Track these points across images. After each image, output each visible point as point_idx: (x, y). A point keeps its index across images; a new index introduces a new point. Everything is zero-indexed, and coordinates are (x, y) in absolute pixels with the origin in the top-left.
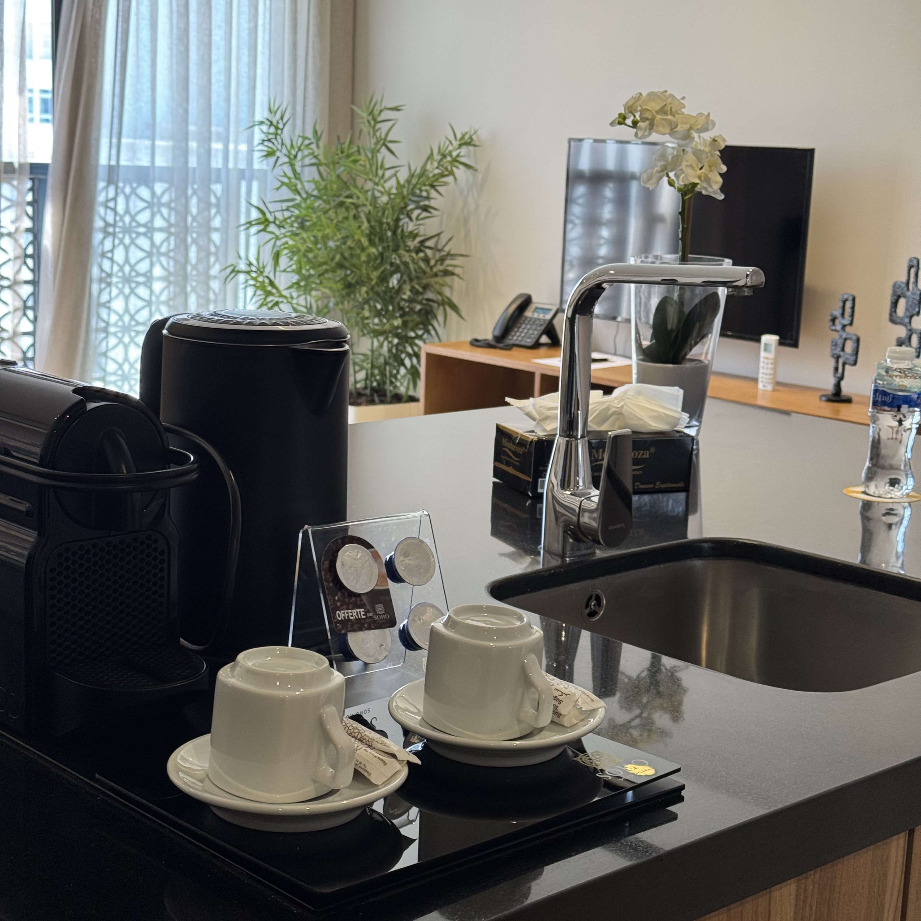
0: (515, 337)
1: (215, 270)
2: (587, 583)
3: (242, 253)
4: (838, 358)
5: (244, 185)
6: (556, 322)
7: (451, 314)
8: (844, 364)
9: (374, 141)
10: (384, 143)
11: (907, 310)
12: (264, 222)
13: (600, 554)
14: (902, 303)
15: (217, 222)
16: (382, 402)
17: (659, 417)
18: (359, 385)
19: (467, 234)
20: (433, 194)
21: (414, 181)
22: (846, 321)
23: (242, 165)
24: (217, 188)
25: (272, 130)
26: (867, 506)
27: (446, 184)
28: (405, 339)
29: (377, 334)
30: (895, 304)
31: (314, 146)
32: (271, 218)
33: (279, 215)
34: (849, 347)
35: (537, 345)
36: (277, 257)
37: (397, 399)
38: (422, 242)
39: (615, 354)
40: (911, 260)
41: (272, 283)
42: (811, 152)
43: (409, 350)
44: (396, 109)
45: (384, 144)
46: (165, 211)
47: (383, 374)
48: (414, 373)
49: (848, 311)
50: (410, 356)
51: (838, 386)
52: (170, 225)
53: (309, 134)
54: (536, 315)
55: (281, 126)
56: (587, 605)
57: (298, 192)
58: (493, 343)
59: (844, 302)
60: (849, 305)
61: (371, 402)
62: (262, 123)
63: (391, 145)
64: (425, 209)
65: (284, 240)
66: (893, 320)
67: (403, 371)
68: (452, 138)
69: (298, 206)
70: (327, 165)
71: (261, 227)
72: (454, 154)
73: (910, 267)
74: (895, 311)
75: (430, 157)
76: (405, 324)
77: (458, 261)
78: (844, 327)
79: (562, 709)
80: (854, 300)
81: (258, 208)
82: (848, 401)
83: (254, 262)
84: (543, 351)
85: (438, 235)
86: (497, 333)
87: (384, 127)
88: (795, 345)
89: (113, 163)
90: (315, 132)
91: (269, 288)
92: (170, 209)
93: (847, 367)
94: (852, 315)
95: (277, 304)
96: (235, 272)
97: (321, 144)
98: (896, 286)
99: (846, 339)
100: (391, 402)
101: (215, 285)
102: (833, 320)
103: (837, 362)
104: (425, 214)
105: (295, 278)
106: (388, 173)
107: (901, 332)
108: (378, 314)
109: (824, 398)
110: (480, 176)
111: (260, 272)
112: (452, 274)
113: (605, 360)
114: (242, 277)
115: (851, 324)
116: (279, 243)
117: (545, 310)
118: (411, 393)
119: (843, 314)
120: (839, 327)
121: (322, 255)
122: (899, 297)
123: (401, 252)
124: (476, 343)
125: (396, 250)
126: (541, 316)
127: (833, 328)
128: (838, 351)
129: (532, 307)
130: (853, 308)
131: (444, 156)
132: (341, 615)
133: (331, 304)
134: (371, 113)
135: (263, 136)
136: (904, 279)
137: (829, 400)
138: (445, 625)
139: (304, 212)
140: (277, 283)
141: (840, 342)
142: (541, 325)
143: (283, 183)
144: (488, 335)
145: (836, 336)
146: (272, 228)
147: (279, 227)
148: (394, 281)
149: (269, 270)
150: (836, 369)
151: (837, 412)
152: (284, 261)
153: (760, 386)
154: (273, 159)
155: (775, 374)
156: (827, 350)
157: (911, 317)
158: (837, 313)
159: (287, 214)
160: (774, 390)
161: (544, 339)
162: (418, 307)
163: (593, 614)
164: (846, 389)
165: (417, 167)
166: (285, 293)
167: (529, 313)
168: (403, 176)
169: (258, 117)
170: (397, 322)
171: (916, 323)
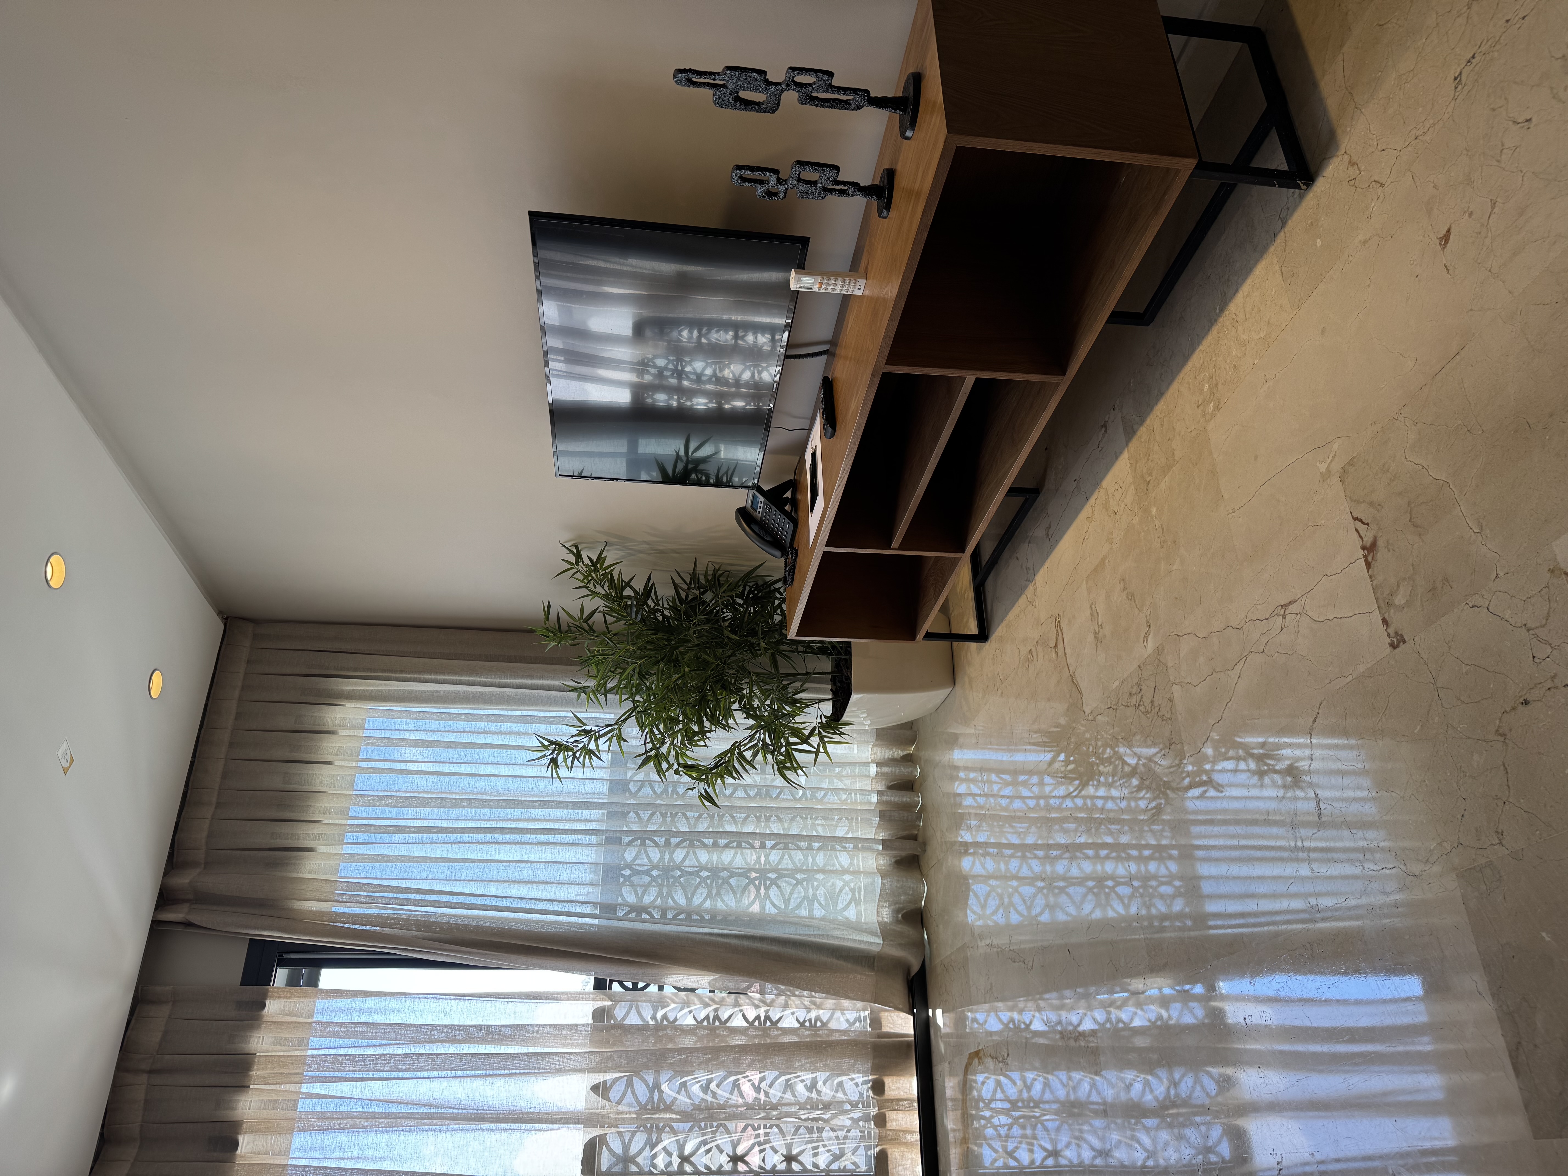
0: (782, 536)
4: (826, 190)
6: (766, 488)
8: (836, 182)
11: (757, 88)
14: (746, 95)
22: (773, 178)
30: (748, 104)
34: (810, 175)
40: (679, 82)
42: (533, 215)
45: (584, 621)
49: (757, 175)
51: (866, 190)
54: (760, 508)
59: (744, 179)
60: (747, 174)
66: (772, 107)
73: (689, 82)
74: (759, 104)
78: (780, 181)
80: (740, 167)
82: (890, 175)
86: (778, 553)
88: (805, 241)
93: (840, 178)
94: (763, 170)
98: (720, 103)
99: (799, 180)
102: (770, 194)
103: (831, 191)
107: (790, 97)
109: (885, 212)
113: (814, 455)
115: (776, 172)
117: (754, 500)
119: (761, 182)
120: (782, 189)
122: (738, 99)
126: (761, 505)
127: (782, 196)
128: (816, 190)
129: (750, 510)
130: (752, 169)
136: (708, 92)
137: (888, 205)
141: (802, 187)
142: (770, 508)
145: (793, 191)
150: (842, 193)
153: (858, 291)
155: (842, 275)
156: (814, 203)
157: (769, 83)
158: (760, 190)
160: (866, 276)
164: (871, 177)
167: (757, 516)
171: (777, 75)
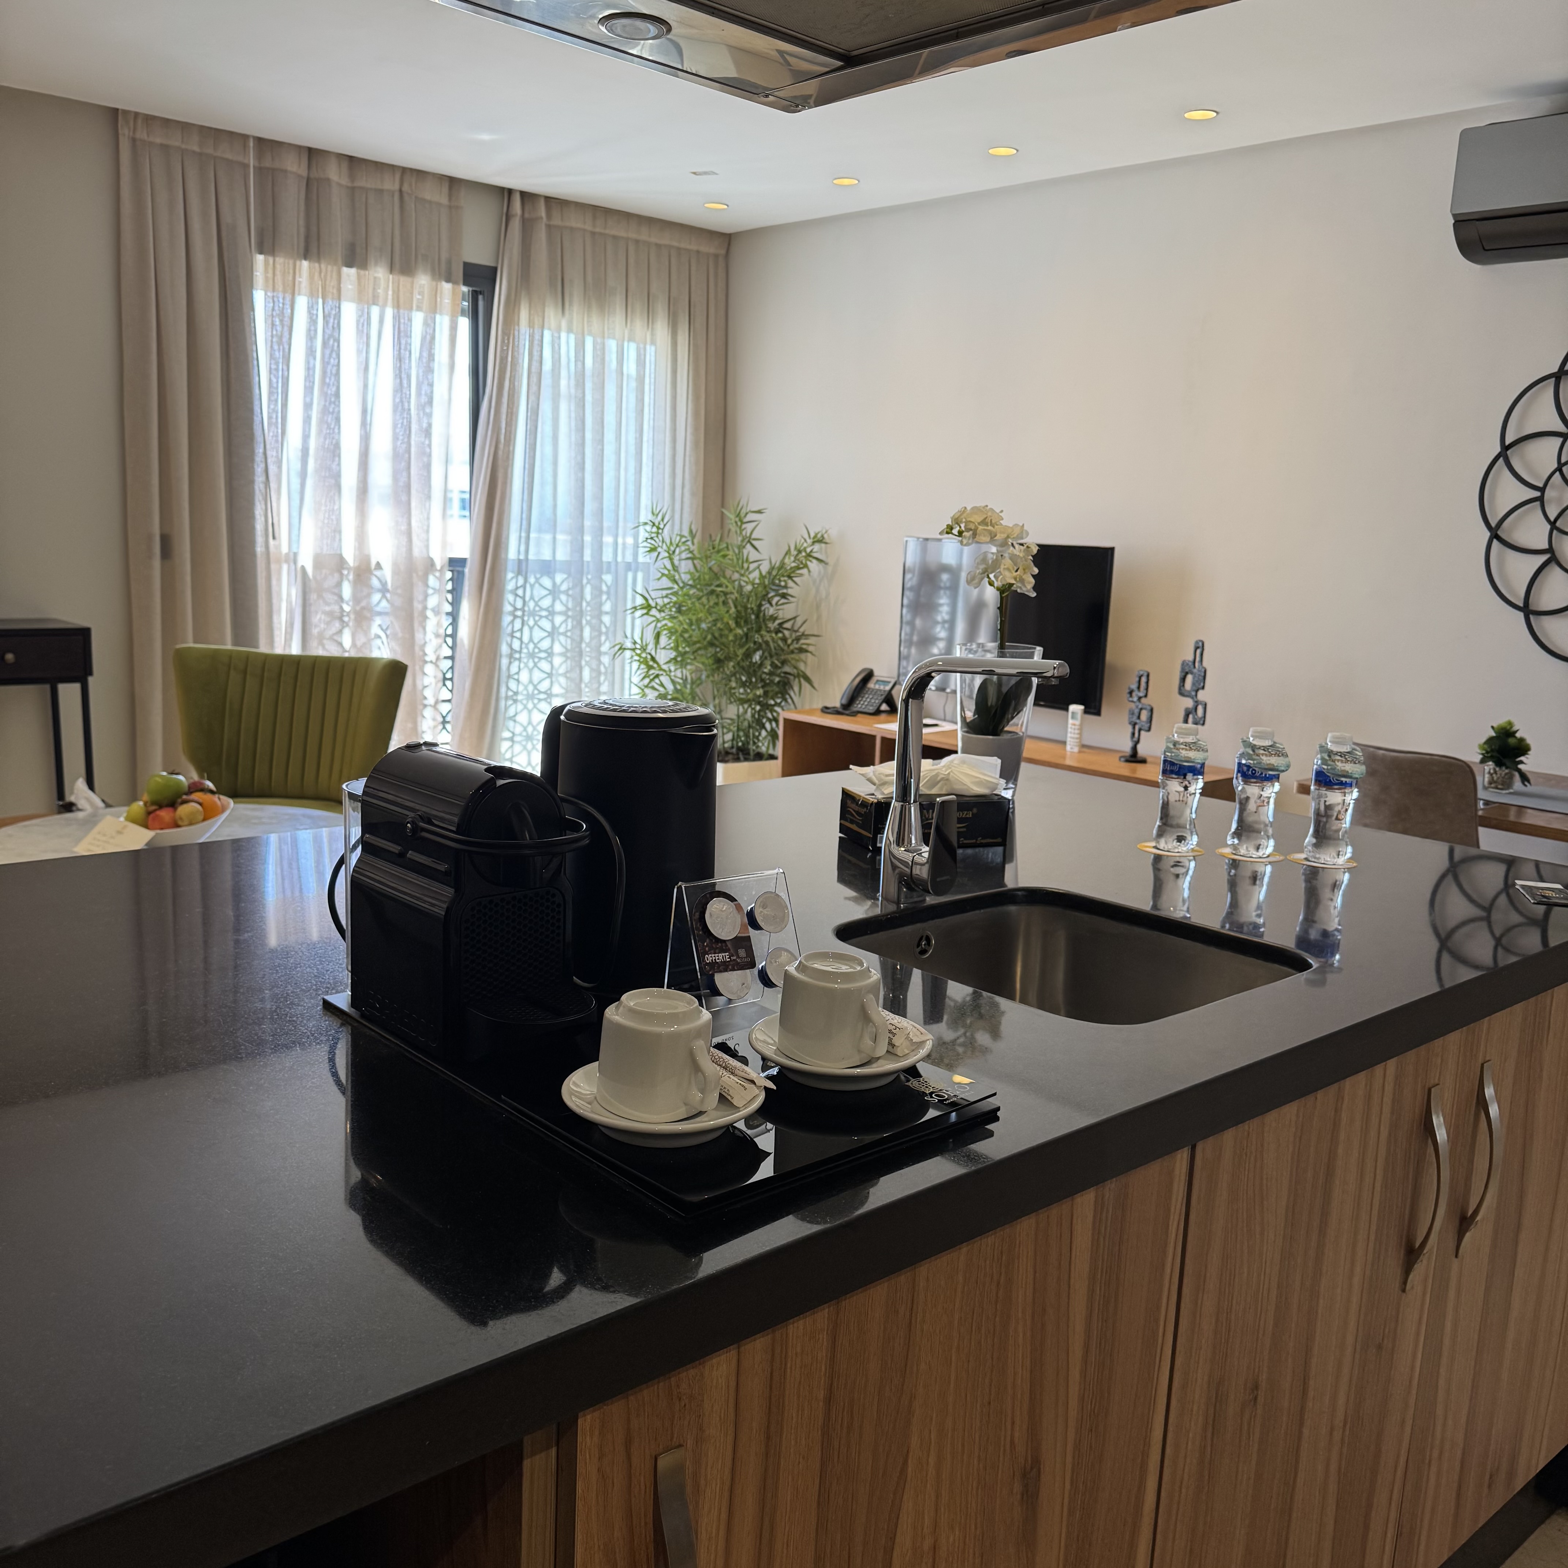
0: (859, 705)
1: (605, 648)
2: (919, 925)
3: (629, 634)
4: (1134, 725)
5: (630, 575)
6: (894, 692)
7: (805, 684)
8: (1140, 730)
9: (740, 539)
10: (749, 540)
11: (1193, 684)
12: (648, 607)
13: (930, 900)
14: (1189, 679)
15: (607, 607)
16: (746, 760)
17: (980, 783)
18: (726, 745)
19: (819, 617)
20: (790, 583)
21: (774, 573)
22: (1141, 694)
23: (629, 558)
24: (608, 578)
25: (655, 529)
26: (1158, 859)
27: (801, 575)
28: (766, 707)
29: (742, 702)
30: (1183, 680)
31: (689, 543)
32: (653, 604)
33: (660, 601)
34: (1144, 715)
35: (878, 712)
36: (657, 636)
37: (759, 757)
38: (781, 624)
39: (945, 720)
40: (1197, 642)
41: (653, 659)
42: (1111, 550)
43: (769, 715)
44: (759, 512)
45: (749, 542)
46: (563, 597)
47: (747, 736)
48: (773, 735)
49: (1143, 685)
50: (770, 721)
51: (1134, 749)
52: (568, 609)
53: (686, 533)
54: (877, 687)
55: (662, 526)
56: (919, 945)
57: (675, 582)
58: (840, 710)
59: (1140, 677)
60: (1144, 680)
61: (737, 760)
62: (646, 524)
63: (754, 542)
64: (784, 596)
65: (664, 622)
66: (1182, 692)
67: (764, 733)
68: (806, 536)
69: (675, 594)
70: (700, 559)
71: (645, 611)
72: (808, 550)
73: (1196, 648)
74: (1183, 686)
75: (788, 552)
76: (766, 693)
77: (811, 640)
78: (1140, 698)
79: (896, 1041)
80: (1148, 676)
81: (642, 595)
82: (1143, 761)
83: (639, 641)
84: (883, 716)
85: (795, 618)
86: (844, 702)
87: (749, 527)
88: (1098, 713)
89: (522, 557)
90: (691, 531)
91: (651, 663)
92: (568, 595)
93: (1142, 733)
94: (1147, 689)
95: (657, 676)
96: (622, 649)
97: (696, 541)
98: (1184, 664)
99: (1141, 709)
100: (754, 760)
101: (606, 660)
102: (1131, 693)
103: (1134, 728)
104: (783, 601)
105: (673, 654)
106: (752, 566)
107: (1189, 703)
108: (744, 685)
109: (1123, 759)
110: (830, 569)
111: (644, 649)
112: (806, 651)
113: (936, 725)
114: (628, 653)
115: (1146, 696)
116: (659, 625)
117: (886, 683)
118: (771, 752)
119: (1139, 688)
120: (1135, 699)
121: (696, 635)
122: (1187, 673)
123: (763, 632)
124: (826, 710)
125: (758, 631)
126: (882, 687)
127: (1131, 699)
128: (1135, 719)
129: (874, 679)
130: (1147, 683)
131: (800, 552)
132: (709, 958)
133: (704, 677)
134: (738, 515)
135: (647, 535)
136: (1191, 658)
137: (1127, 761)
138: (797, 969)
139: (681, 599)
140: (657, 658)
141: (1136, 711)
142: (882, 695)
143: (663, 575)
144: (836, 702)
145: (1133, 706)
146: (654, 612)
147: (660, 611)
148: (757, 657)
149: (651, 648)
150: (1133, 734)
151: (1134, 771)
152: (663, 640)
153: (1068, 748)
154: (656, 554)
155: (1080, 738)
156: (1125, 718)
157: (1197, 691)
158: (1134, 686)
159: (666, 600)
160: (1080, 752)
161: (884, 707)
162: (777, 679)
163: (923, 952)
164: (1142, 750)
165: (776, 560)
166: (665, 667)
167: (871, 685)
168: (765, 568)
169: (643, 519)
170: (759, 692)
171: (1201, 695)
